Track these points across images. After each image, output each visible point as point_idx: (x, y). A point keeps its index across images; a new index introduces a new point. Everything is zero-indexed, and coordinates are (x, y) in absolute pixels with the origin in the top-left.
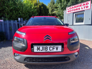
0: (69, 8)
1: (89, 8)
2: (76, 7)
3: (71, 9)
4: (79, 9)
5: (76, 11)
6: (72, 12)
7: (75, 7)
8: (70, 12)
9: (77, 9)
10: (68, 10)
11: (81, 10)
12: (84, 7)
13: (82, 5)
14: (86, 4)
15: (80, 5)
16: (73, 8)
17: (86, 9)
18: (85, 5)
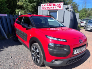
0: (44, 5)
1: (62, 8)
2: (51, 5)
3: (46, 7)
4: (54, 8)
5: (50, 9)
6: (47, 9)
7: (49, 5)
8: (45, 9)
9: (51, 8)
10: (43, 7)
11: (55, 9)
12: (58, 7)
13: (56, 5)
14: (60, 5)
15: (54, 4)
16: (48, 5)
17: (59, 8)
18: (58, 5)
